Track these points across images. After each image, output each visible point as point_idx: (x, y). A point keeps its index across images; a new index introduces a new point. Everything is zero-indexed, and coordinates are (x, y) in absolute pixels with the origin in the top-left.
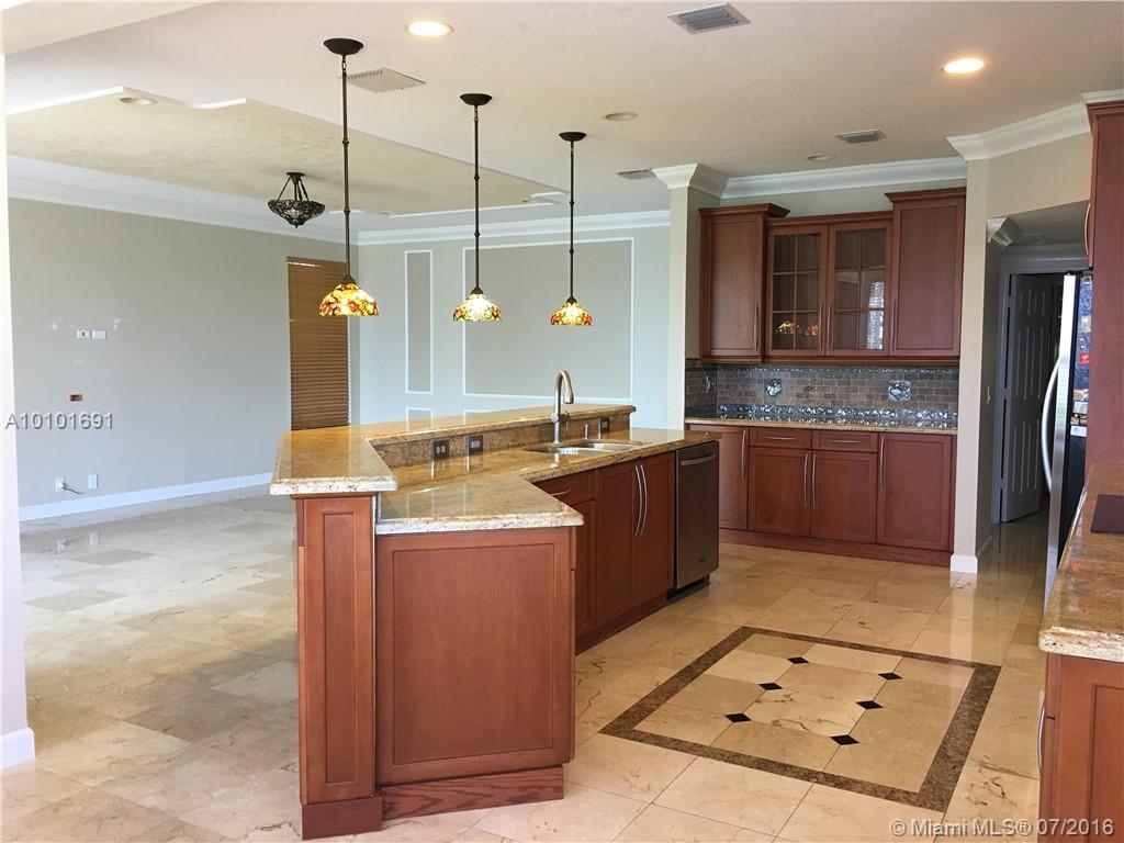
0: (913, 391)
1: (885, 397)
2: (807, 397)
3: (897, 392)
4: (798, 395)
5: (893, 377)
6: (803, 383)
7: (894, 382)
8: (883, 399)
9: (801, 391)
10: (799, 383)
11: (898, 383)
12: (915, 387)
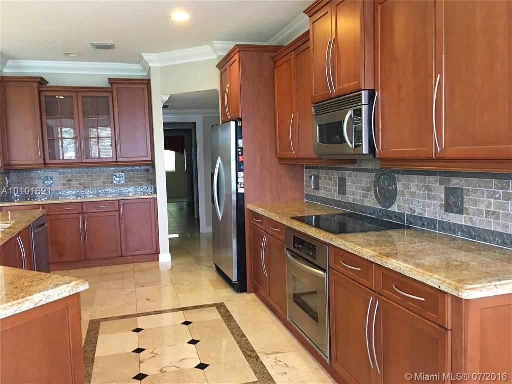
0: (126, 178)
1: (112, 182)
2: (70, 185)
3: (118, 179)
4: (64, 185)
5: (116, 172)
6: (66, 178)
7: (116, 174)
8: (111, 183)
9: (65, 182)
10: (64, 178)
11: (118, 175)
12: (127, 176)
